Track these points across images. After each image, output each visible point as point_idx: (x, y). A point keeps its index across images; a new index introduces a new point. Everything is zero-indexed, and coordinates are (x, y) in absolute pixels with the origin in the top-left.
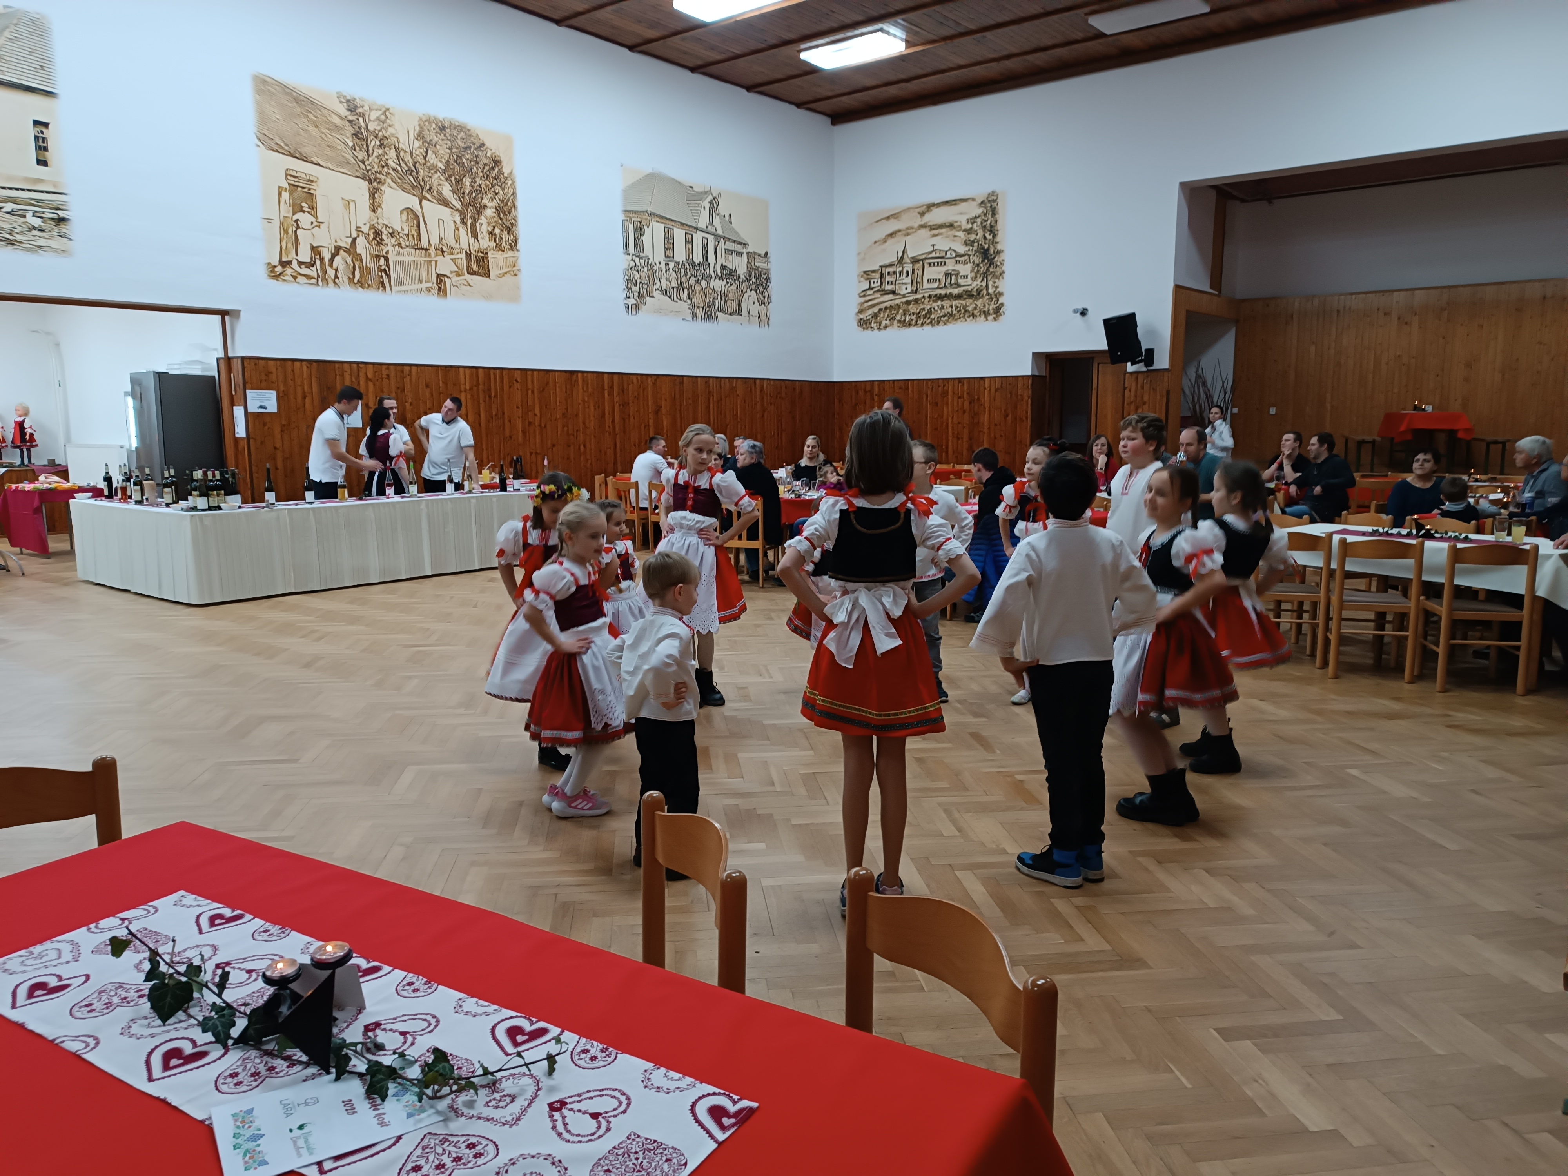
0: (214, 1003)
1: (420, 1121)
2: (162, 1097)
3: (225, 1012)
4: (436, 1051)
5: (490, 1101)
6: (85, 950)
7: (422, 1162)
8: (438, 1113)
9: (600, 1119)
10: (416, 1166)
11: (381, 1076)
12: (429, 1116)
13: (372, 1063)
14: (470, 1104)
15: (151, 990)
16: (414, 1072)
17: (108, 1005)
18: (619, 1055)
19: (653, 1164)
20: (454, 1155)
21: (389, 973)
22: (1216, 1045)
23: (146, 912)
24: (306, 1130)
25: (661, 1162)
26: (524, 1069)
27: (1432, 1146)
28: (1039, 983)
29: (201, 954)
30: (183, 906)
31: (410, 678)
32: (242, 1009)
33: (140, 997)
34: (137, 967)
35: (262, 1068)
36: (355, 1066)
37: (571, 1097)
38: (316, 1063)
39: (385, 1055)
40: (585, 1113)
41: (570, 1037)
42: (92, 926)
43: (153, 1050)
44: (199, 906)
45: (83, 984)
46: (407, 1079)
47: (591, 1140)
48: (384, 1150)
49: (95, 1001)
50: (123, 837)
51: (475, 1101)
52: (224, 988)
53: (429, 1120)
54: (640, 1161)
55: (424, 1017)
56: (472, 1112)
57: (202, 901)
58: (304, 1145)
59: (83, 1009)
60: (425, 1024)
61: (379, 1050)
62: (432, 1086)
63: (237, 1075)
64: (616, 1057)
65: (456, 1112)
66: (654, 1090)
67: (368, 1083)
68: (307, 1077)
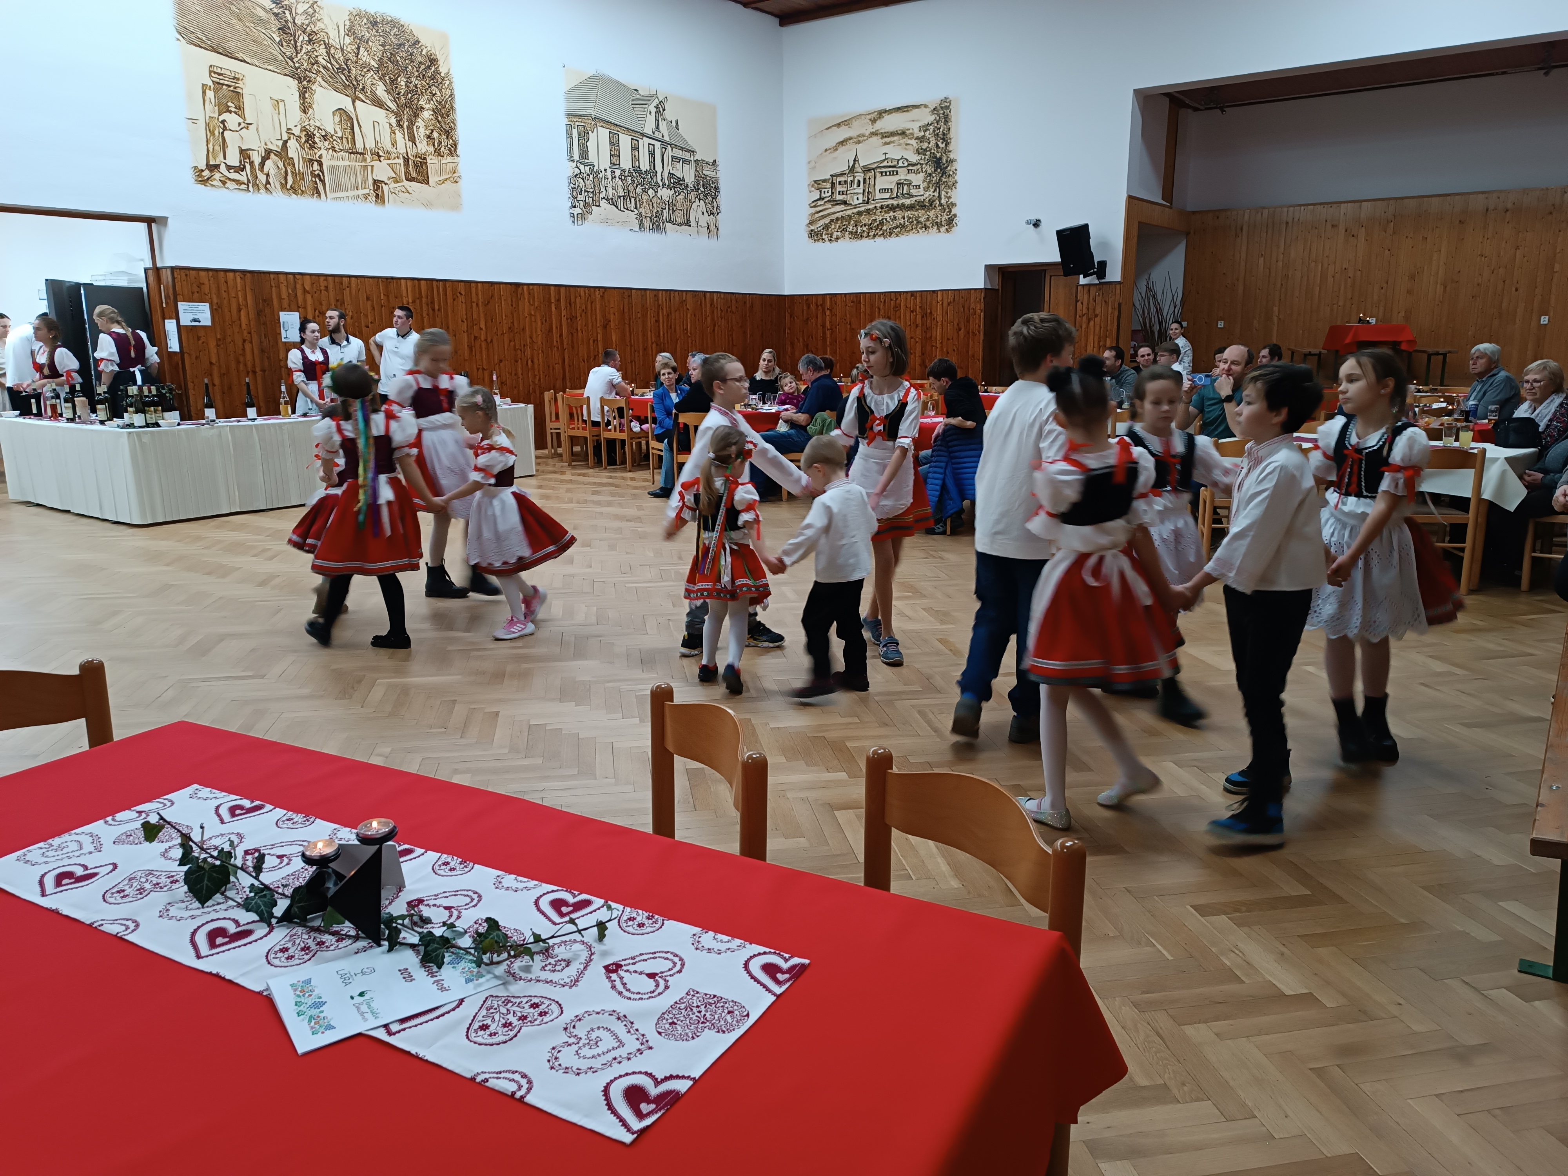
0: (252, 885)
1: (480, 985)
2: (214, 972)
3: (265, 893)
4: (488, 920)
5: (546, 965)
6: (107, 841)
7: (488, 1021)
8: (496, 977)
9: (657, 978)
10: (483, 1025)
11: (436, 945)
12: (488, 980)
13: (423, 935)
14: (527, 969)
15: (186, 873)
16: (466, 942)
17: (141, 891)
18: (665, 922)
19: (716, 1017)
20: (519, 1014)
21: (422, 854)
22: (1193, 920)
23: (162, 805)
24: (367, 997)
25: (723, 1014)
26: (577, 937)
27: (1400, 1004)
28: (1068, 844)
29: (229, 840)
30: (199, 798)
33: (172, 882)
34: (164, 855)
35: (310, 942)
36: (404, 938)
37: (625, 960)
38: (368, 937)
39: (434, 927)
40: (641, 973)
41: (614, 907)
42: (109, 819)
43: (196, 931)
44: (216, 798)
45: (111, 872)
46: (460, 948)
47: (651, 997)
48: (448, 1012)
49: (126, 888)
50: (115, 739)
51: (531, 966)
52: (261, 871)
53: (487, 984)
54: (703, 1014)
55: (466, 893)
56: (530, 976)
57: (217, 793)
58: (368, 1010)
59: (115, 895)
60: (468, 900)
61: (428, 923)
62: (488, 955)
63: (287, 949)
64: (663, 923)
65: (513, 976)
66: (705, 952)
67: (422, 953)
68: (359, 950)
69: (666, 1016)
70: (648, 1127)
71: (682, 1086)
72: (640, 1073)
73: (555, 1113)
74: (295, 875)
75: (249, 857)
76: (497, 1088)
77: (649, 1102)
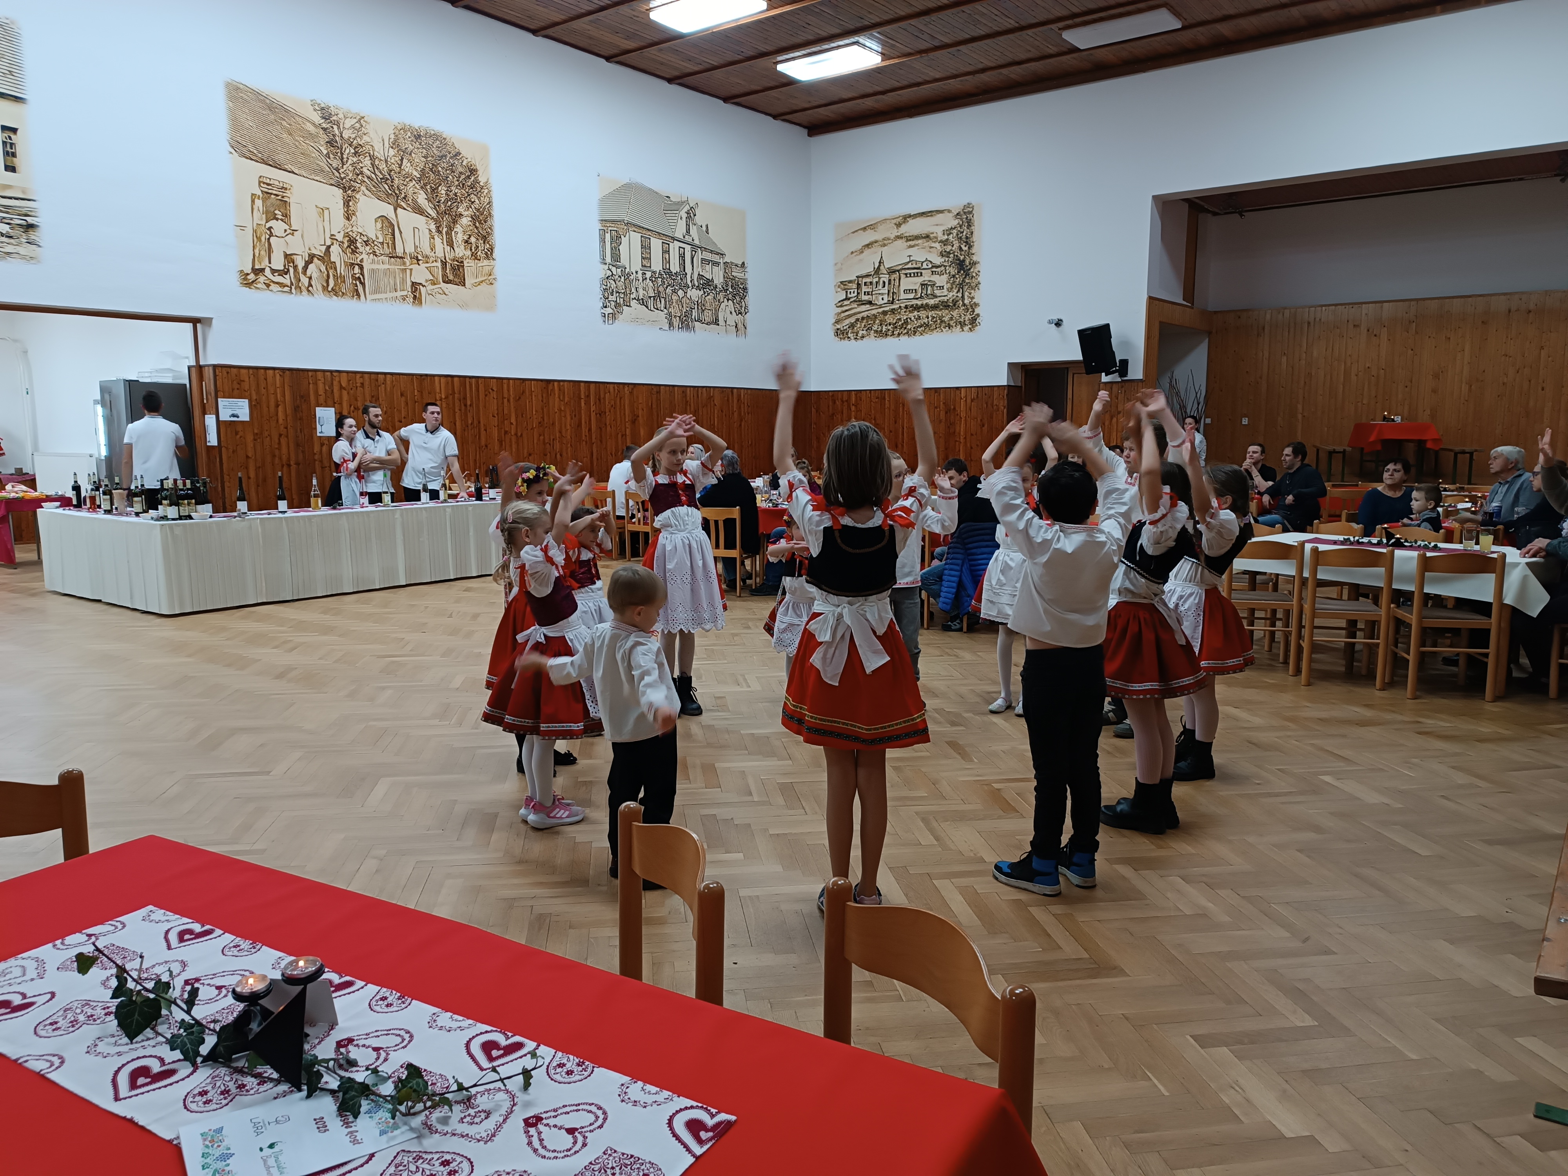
0: (183, 1020)
1: (394, 1138)
2: (129, 1117)
3: (194, 1029)
4: (410, 1067)
5: (465, 1117)
6: (51, 967)
8: (412, 1129)
9: (576, 1134)
11: (353, 1093)
12: (403, 1133)
13: (344, 1080)
14: (445, 1121)
15: (117, 1007)
16: (387, 1089)
17: (74, 1023)
18: (595, 1069)
20: (428, 1173)
21: (362, 988)
22: (1193, 1053)
23: (113, 928)
24: (277, 1149)
26: (499, 1084)
27: (1407, 1151)
28: (1017, 992)
29: (169, 970)
30: (151, 921)
31: (383, 688)
32: (212, 1026)
33: (106, 1014)
34: (104, 984)
35: (232, 1086)
36: (327, 1082)
37: (547, 1112)
38: (288, 1081)
39: (358, 1071)
40: (560, 1128)
41: (546, 1051)
42: (58, 942)
43: (120, 1069)
44: (168, 921)
45: (48, 1001)
46: (380, 1096)
47: (568, 1156)
48: (356, 1169)
49: (60, 1019)
50: (91, 851)
51: (450, 1117)
52: (194, 1004)
53: (402, 1137)
55: (398, 1032)
56: (446, 1129)
57: (171, 916)
58: (275, 1165)
59: (47, 1027)
60: (399, 1040)
61: (352, 1066)
62: (405, 1103)
63: (206, 1093)
64: (593, 1071)
65: (429, 1129)
66: (631, 1104)
67: (340, 1100)
68: (278, 1094)
74: (226, 1011)
75: (186, 989)
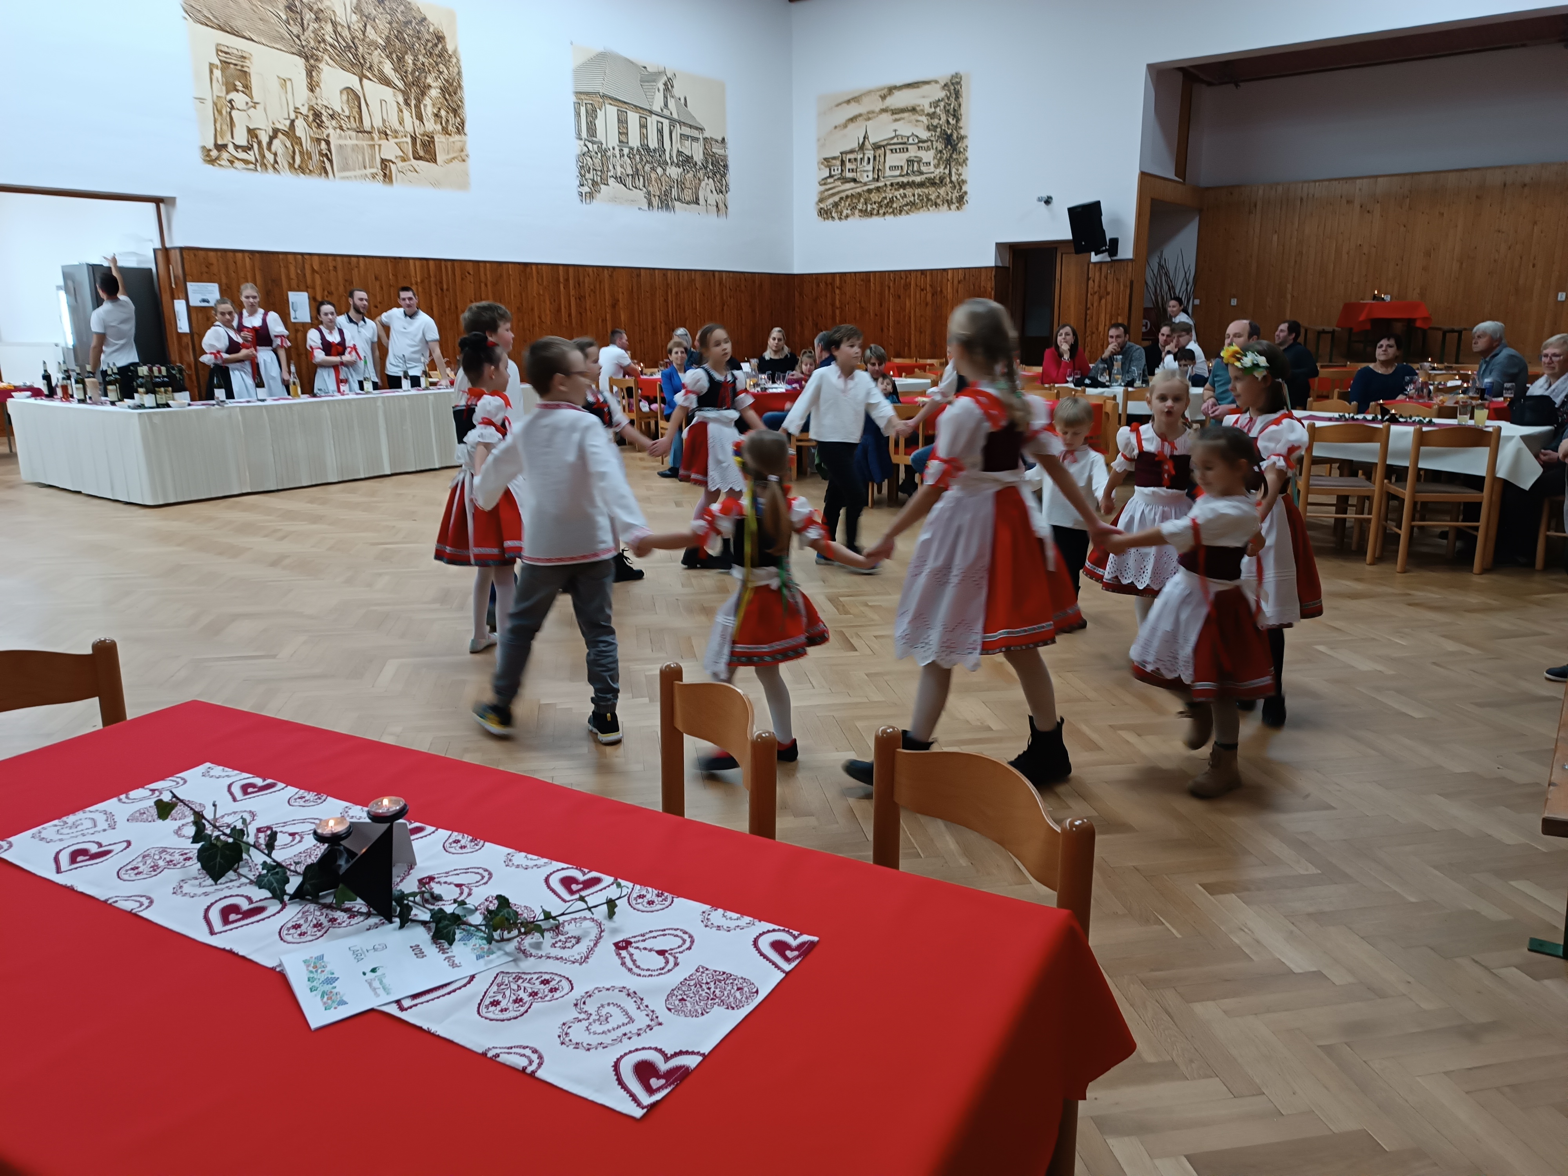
0: (265, 862)
1: (491, 961)
2: (228, 948)
3: (277, 870)
4: (499, 897)
5: (556, 942)
6: (120, 819)
7: (499, 997)
8: (507, 954)
9: (667, 955)
10: (494, 1001)
11: (447, 922)
12: (498, 957)
13: (434, 912)
14: (538, 946)
15: (200, 851)
16: (477, 919)
17: (155, 868)
18: (675, 899)
19: (726, 993)
20: (530, 991)
21: (433, 832)
22: (1202, 899)
23: (175, 783)
24: (379, 973)
25: (733, 991)
26: (587, 914)
27: (1409, 982)
28: (1077, 823)
29: (242, 818)
30: (212, 777)
33: (185, 860)
34: (178, 832)
35: (323, 919)
36: (416, 915)
37: (635, 937)
38: (380, 913)
39: (445, 904)
40: (651, 950)
41: (624, 885)
42: (123, 797)
43: (209, 907)
44: (228, 776)
45: (125, 849)
46: (471, 925)
47: (661, 974)
48: (460, 988)
49: (140, 865)
50: (128, 718)
51: (541, 943)
52: (273, 848)
53: (498, 960)
54: (712, 990)
55: (476, 870)
56: (540, 953)
57: (230, 772)
58: (380, 986)
59: (129, 872)
60: (479, 877)
61: (438, 900)
62: (499, 931)
63: (299, 926)
64: (672, 901)
65: (524, 953)
66: (714, 929)
67: (433, 930)
68: (370, 926)
69: (675, 992)
70: (657, 1102)
71: (692, 1062)
72: (650, 1048)
73: (566, 1087)
74: (308, 853)
75: (262, 835)
76: (508, 1063)
77: (659, 1077)
